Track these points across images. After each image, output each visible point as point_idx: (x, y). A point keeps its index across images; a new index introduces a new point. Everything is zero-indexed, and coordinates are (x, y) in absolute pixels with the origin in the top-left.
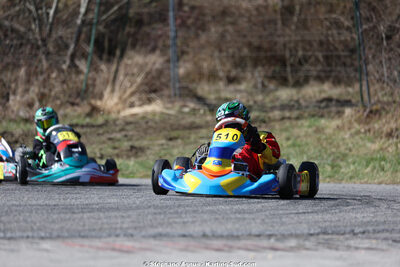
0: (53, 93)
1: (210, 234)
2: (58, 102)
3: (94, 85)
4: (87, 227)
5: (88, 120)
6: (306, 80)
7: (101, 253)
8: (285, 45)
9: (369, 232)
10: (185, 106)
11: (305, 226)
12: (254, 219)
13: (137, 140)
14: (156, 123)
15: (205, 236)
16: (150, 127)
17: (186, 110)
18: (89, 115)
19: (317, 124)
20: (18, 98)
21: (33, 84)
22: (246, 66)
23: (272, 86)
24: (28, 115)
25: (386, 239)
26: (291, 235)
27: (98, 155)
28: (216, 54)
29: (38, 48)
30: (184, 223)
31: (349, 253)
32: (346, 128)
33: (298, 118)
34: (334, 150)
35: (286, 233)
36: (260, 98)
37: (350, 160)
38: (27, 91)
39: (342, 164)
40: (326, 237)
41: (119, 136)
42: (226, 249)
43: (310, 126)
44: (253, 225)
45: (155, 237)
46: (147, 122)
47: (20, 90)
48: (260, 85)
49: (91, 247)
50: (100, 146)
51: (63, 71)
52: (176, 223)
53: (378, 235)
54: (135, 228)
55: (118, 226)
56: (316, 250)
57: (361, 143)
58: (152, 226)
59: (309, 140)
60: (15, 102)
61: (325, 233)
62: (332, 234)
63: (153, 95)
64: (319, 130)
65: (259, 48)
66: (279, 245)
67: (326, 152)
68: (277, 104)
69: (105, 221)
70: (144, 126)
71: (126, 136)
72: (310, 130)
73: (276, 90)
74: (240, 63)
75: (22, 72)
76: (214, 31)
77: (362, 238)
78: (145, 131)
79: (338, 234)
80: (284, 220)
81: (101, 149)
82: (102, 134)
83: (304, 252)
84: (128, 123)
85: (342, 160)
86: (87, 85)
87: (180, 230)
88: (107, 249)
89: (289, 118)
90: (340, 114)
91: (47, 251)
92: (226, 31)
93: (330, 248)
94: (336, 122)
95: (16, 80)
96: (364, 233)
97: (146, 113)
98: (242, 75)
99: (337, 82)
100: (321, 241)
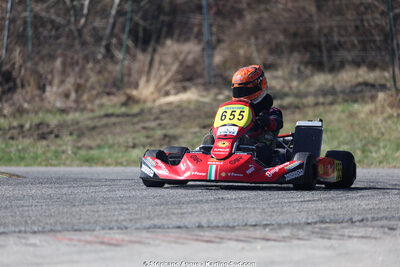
0: (89, 84)
1: (205, 225)
2: (94, 92)
3: (129, 75)
4: (82, 220)
5: (123, 110)
6: (342, 66)
7: (89, 247)
8: (320, 30)
9: (367, 220)
10: (220, 93)
11: (304, 215)
12: (254, 208)
13: (171, 128)
14: (191, 111)
15: (200, 227)
16: (184, 116)
17: (221, 97)
18: (125, 104)
19: (351, 109)
20: (55, 89)
21: (68, 75)
22: (282, 52)
23: (308, 72)
24: (64, 106)
25: (382, 227)
26: (288, 224)
27: (131, 144)
28: (253, 40)
29: (74, 39)
30: (182, 214)
31: (341, 242)
32: (379, 112)
33: (332, 103)
34: (366, 134)
35: (282, 222)
36: (295, 84)
37: (381, 144)
38: (62, 82)
39: (373, 148)
40: (323, 226)
41: (153, 124)
42: (217, 240)
43: (343, 111)
44: (252, 214)
45: (148, 229)
46: (182, 111)
47: (56, 81)
48: (296, 71)
49: (80, 241)
50: (134, 135)
51: (98, 61)
52: (173, 213)
53: (376, 223)
54: (131, 220)
55: (115, 218)
56: (308, 240)
57: (394, 127)
58: (148, 218)
59: (341, 125)
60: (51, 93)
61: (322, 222)
62: (330, 223)
63: (188, 84)
64: (352, 115)
65: (295, 35)
66: (272, 235)
67: (358, 137)
68: (312, 89)
69: (102, 213)
70: (179, 114)
71: (160, 125)
72: (343, 116)
73: (312, 75)
74: (276, 50)
75: (58, 63)
76: (250, 18)
77: (359, 227)
78: (180, 119)
79: (335, 222)
80: (285, 209)
81: (134, 139)
82: (137, 123)
83: (296, 242)
84: (163, 112)
85: (374, 145)
86: (123, 75)
87: (176, 221)
88: (95, 243)
89: (323, 104)
90: (373, 98)
91: (34, 245)
92: (261, 18)
93: (323, 238)
94: (369, 107)
95: (52, 72)
96: (362, 220)
97: (181, 102)
98: (279, 61)
99: (372, 66)
100: (317, 230)
